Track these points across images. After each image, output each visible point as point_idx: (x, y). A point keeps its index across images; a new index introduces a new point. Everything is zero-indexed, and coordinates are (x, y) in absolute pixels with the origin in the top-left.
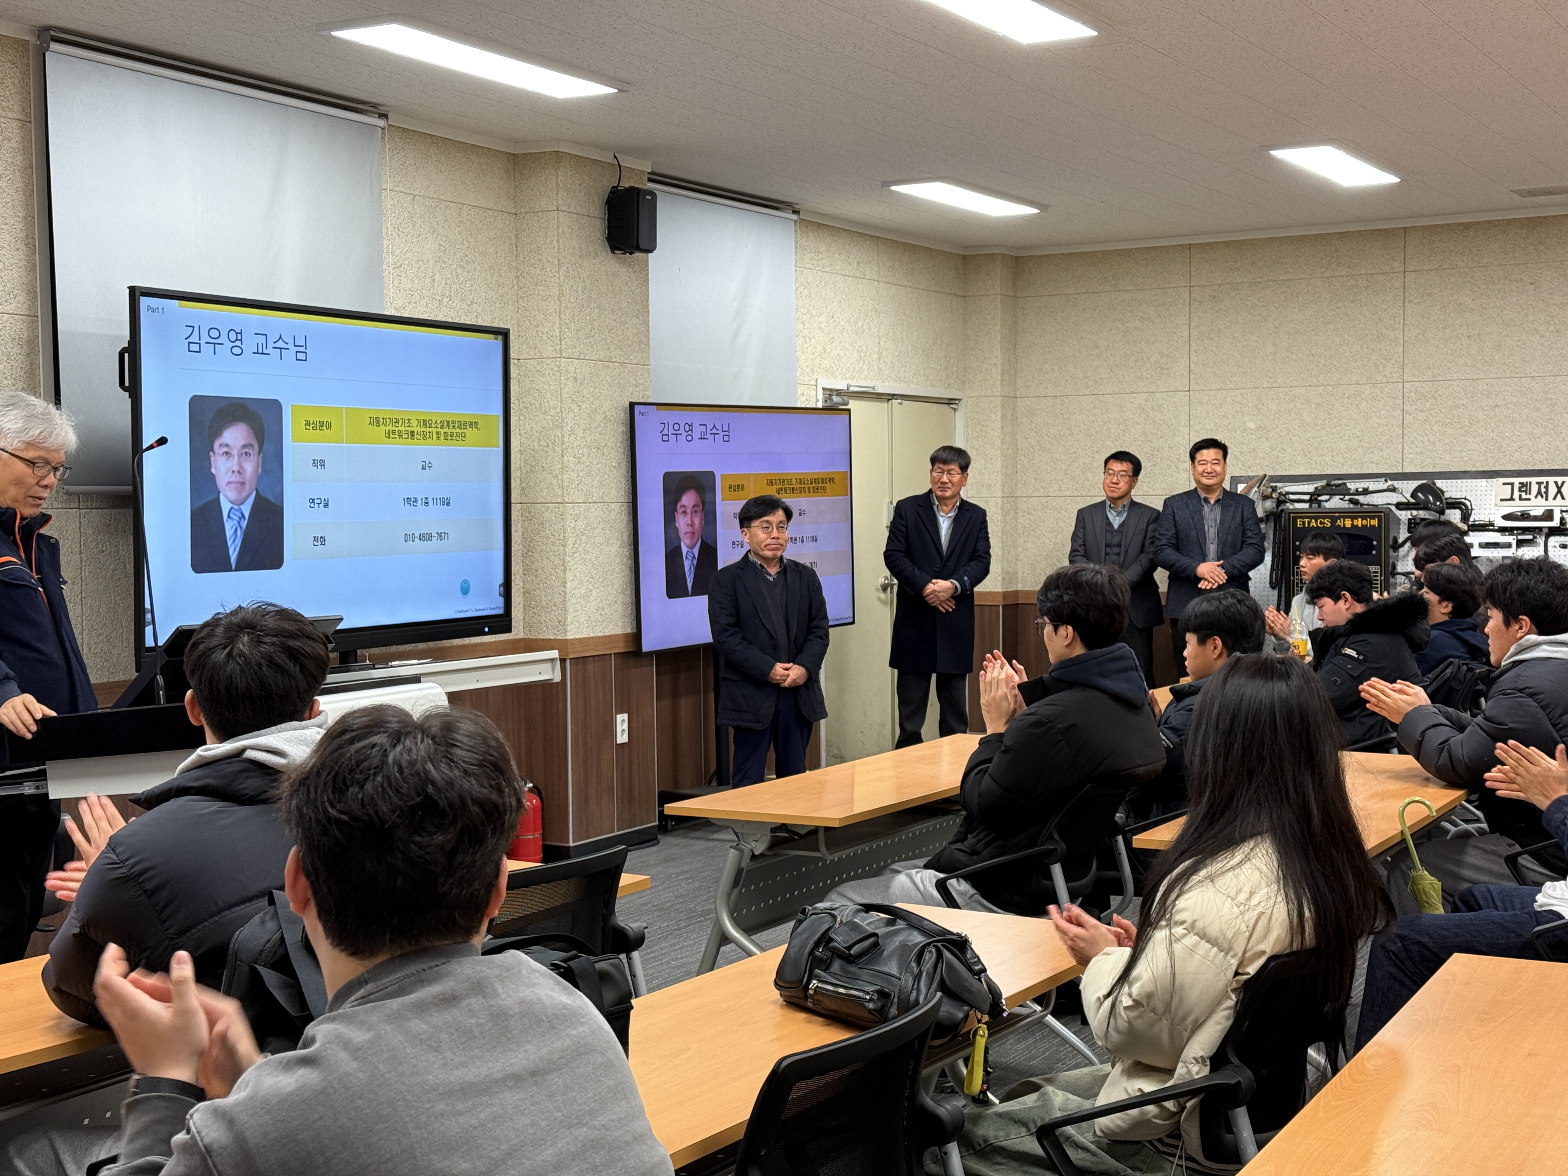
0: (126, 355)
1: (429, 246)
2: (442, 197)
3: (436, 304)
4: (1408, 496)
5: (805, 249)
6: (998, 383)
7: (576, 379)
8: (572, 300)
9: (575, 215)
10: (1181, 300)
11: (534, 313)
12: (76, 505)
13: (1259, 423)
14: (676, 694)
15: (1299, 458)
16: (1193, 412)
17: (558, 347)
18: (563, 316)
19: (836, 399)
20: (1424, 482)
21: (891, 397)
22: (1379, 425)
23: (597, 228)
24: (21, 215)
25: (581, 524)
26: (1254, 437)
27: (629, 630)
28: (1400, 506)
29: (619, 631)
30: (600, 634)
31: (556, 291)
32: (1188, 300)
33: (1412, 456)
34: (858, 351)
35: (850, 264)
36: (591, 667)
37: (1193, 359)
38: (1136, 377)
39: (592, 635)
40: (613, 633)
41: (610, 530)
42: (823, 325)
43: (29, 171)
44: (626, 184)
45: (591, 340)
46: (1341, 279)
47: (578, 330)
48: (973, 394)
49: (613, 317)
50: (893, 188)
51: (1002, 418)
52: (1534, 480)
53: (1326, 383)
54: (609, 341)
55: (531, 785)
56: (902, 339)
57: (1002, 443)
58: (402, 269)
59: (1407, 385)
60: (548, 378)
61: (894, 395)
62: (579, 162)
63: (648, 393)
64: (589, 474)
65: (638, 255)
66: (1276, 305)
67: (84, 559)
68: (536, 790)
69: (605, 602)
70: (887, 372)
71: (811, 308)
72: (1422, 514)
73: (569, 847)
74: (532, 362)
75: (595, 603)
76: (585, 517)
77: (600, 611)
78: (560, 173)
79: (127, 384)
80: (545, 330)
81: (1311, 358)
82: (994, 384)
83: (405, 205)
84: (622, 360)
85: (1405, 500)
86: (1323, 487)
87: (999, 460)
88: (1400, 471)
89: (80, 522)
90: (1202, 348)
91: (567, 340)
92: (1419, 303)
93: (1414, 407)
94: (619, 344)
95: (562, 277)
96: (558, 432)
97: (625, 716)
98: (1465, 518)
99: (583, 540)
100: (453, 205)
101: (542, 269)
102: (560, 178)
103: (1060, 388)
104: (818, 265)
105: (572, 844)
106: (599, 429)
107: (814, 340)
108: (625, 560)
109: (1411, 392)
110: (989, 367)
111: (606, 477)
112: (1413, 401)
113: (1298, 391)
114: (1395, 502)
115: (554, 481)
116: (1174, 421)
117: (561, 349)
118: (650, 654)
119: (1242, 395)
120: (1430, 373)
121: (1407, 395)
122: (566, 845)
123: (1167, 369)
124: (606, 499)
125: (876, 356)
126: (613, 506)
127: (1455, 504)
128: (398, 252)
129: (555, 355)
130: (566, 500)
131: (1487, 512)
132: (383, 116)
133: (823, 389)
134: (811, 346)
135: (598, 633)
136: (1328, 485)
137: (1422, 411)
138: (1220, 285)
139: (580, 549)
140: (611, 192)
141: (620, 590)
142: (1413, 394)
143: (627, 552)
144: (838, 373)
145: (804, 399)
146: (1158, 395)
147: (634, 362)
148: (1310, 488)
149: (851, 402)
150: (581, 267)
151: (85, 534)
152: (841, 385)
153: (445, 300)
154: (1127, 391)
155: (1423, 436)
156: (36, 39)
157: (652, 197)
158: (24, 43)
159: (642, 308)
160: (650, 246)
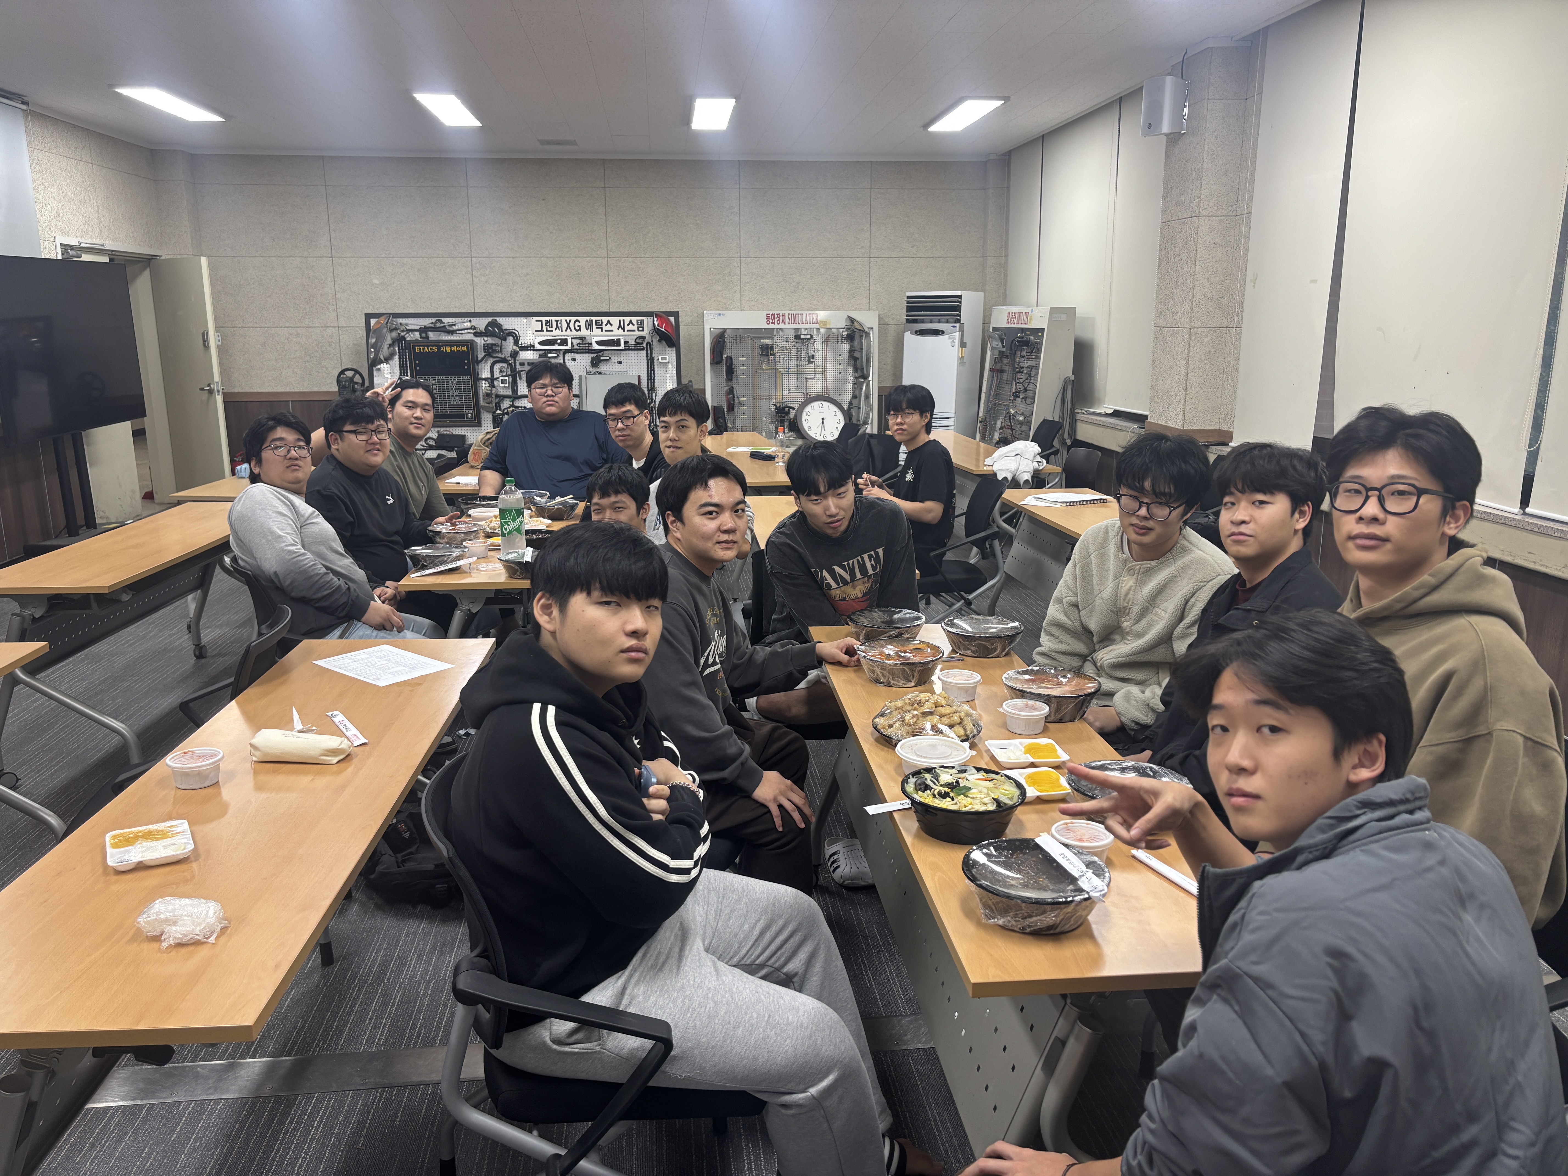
4: (483, 328)
5: (35, 134)
10: (320, 195)
15: (409, 304)
16: (335, 271)
19: (71, 252)
20: (491, 319)
28: (476, 334)
32: (325, 194)
33: (480, 303)
35: (70, 148)
38: (293, 246)
46: (428, 188)
48: (172, 254)
50: (114, 89)
52: (554, 319)
53: (423, 256)
56: (114, 209)
59: (474, 259)
66: (386, 202)
72: (491, 340)
81: (412, 239)
82: (189, 246)
85: (479, 331)
88: (478, 312)
90: (338, 228)
92: (477, 207)
98: (516, 342)
103: (238, 251)
104: (45, 147)
109: (476, 263)
110: (181, 233)
113: (405, 260)
116: (322, 277)
119: (368, 260)
120: (487, 252)
125: (97, 221)
127: (511, 333)
131: (528, 338)
134: (47, 210)
138: (346, 186)
144: (70, 233)
146: (309, 259)
148: (420, 323)
149: (83, 255)
152: (74, 242)
154: (287, 255)
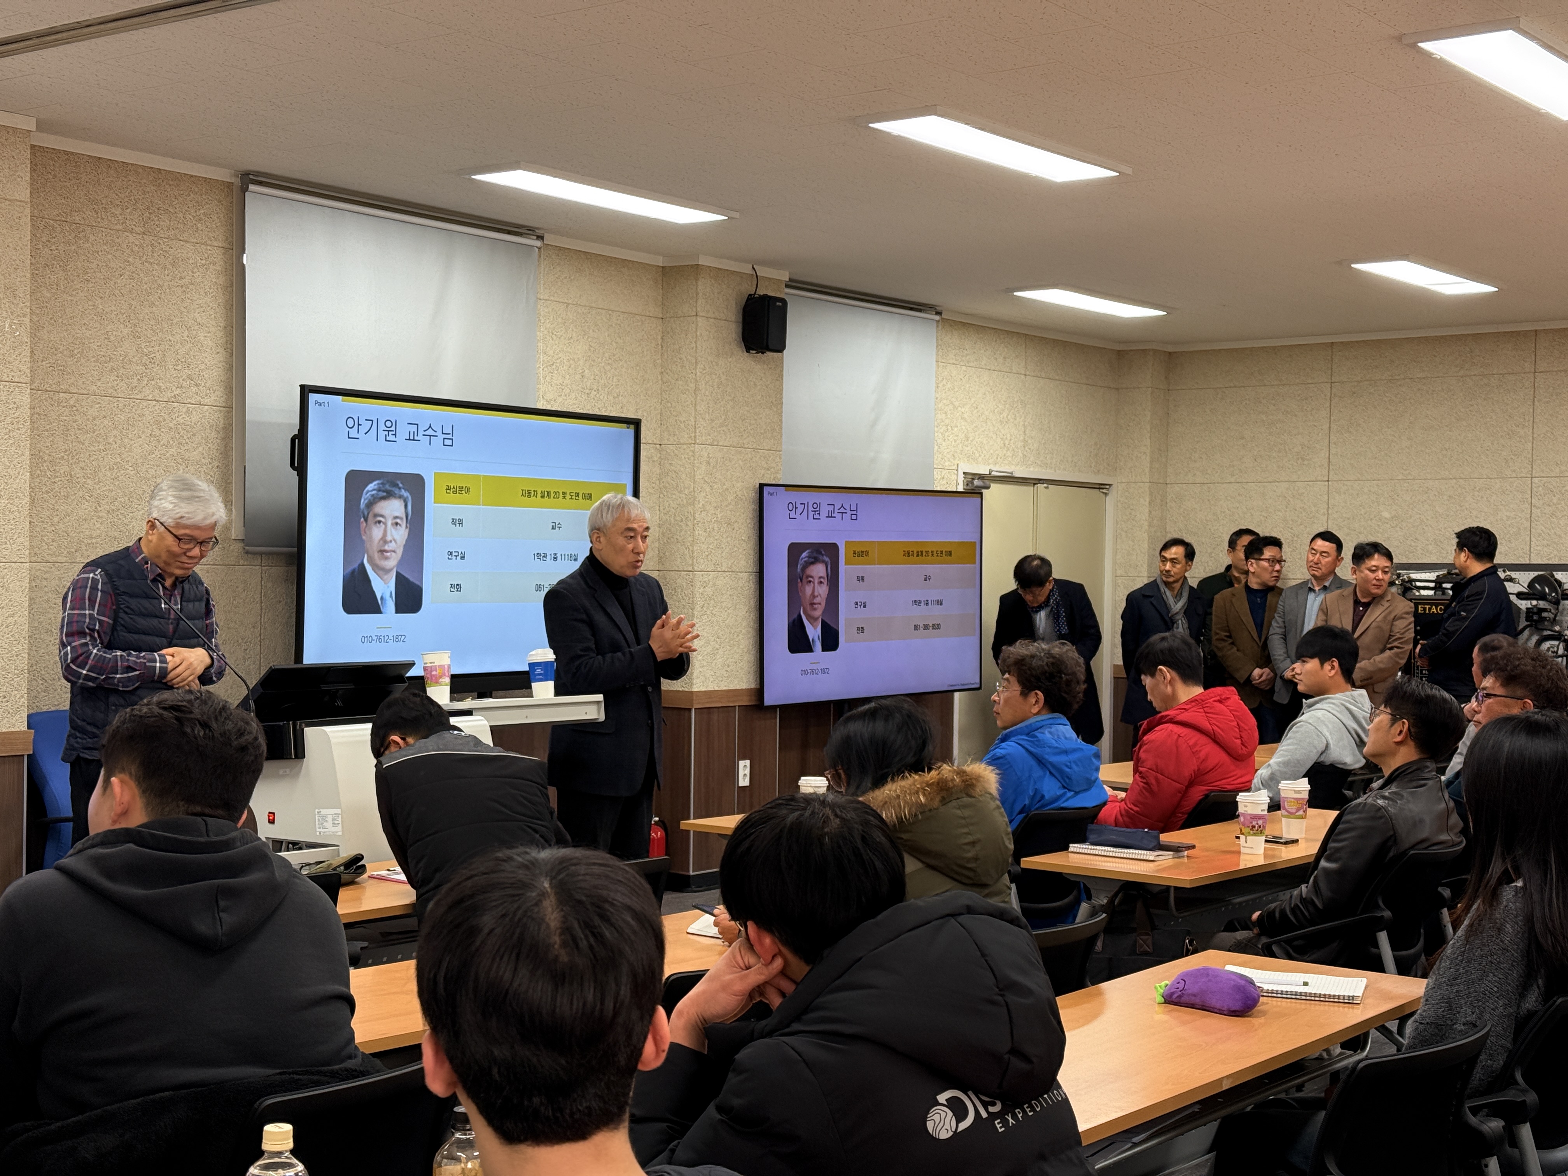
0: (297, 440)
1: (580, 347)
2: (594, 305)
3: (584, 397)
4: (1526, 586)
5: (950, 346)
6: (1147, 470)
7: (708, 463)
8: (707, 393)
9: (712, 320)
10: (1322, 395)
11: (674, 404)
12: (259, 563)
13: (1394, 513)
14: (805, 746)
15: (1430, 548)
16: (1331, 501)
17: (693, 435)
18: (698, 408)
19: (977, 482)
20: (1540, 573)
21: (1035, 482)
22: (1508, 518)
23: (732, 329)
24: (222, 325)
25: (709, 590)
26: (1388, 526)
27: (753, 686)
28: (1520, 595)
29: (744, 686)
30: (725, 688)
31: (692, 386)
32: (1329, 394)
33: (1539, 548)
34: (1002, 439)
35: (996, 359)
36: (715, 717)
37: (1333, 451)
38: (1279, 467)
39: (717, 689)
40: (738, 687)
41: (738, 596)
42: (965, 416)
43: (229, 289)
44: (761, 292)
45: (724, 428)
46: (1474, 378)
47: (712, 421)
48: (1124, 480)
49: (747, 409)
50: (1015, 294)
51: (1150, 503)
53: (1458, 477)
54: (742, 430)
55: (657, 819)
56: (1049, 427)
57: (1150, 526)
58: (554, 367)
59: (1535, 480)
60: (684, 461)
61: (1041, 480)
62: (718, 273)
63: (779, 476)
64: (718, 547)
65: (770, 354)
66: (1412, 401)
67: (264, 607)
68: (662, 824)
69: (731, 660)
70: (1032, 459)
71: (954, 400)
72: (1542, 604)
73: (689, 876)
74: (671, 447)
75: (720, 660)
76: (714, 585)
77: (726, 668)
78: (700, 283)
79: (296, 465)
80: (682, 419)
81: (1444, 452)
82: (1144, 471)
83: (559, 313)
84: (754, 446)
85: (1525, 590)
86: (1444, 575)
87: (1146, 542)
88: (1528, 562)
89: (262, 578)
90: (1341, 440)
91: (702, 428)
92: (1547, 402)
93: (1541, 502)
94: (752, 432)
95: (698, 374)
96: (690, 509)
97: (748, 762)
99: (711, 605)
100: (604, 312)
101: (682, 367)
102: (700, 287)
103: (1207, 476)
104: (962, 361)
105: (691, 873)
106: (731, 507)
107: (956, 429)
108: (752, 624)
109: (1539, 487)
110: (1139, 455)
111: (736, 549)
112: (1541, 495)
113: (1431, 483)
114: (1516, 592)
115: (686, 552)
116: (1313, 509)
117: (695, 437)
118: (773, 708)
119: (1377, 485)
120: (1558, 470)
121: (1535, 489)
122: (687, 874)
123: (1308, 460)
124: (734, 568)
125: (1021, 444)
126: (741, 575)
128: (551, 352)
129: (690, 441)
130: (696, 568)
132: (540, 238)
133: (964, 473)
134: (952, 433)
135: (723, 686)
136: (1449, 573)
137: (1549, 505)
138: (1359, 382)
139: (708, 612)
140: (748, 299)
141: (745, 650)
142: (1540, 489)
143: (753, 616)
144: (980, 459)
145: (944, 482)
146: (1298, 484)
147: (766, 448)
148: (1432, 576)
149: (993, 485)
150: (717, 364)
151: (266, 587)
152: (983, 470)
153: (594, 393)
154: (1270, 480)
155: (1550, 529)
156: (237, 181)
157: (784, 302)
158: (230, 185)
159: (776, 401)
160: (780, 347)
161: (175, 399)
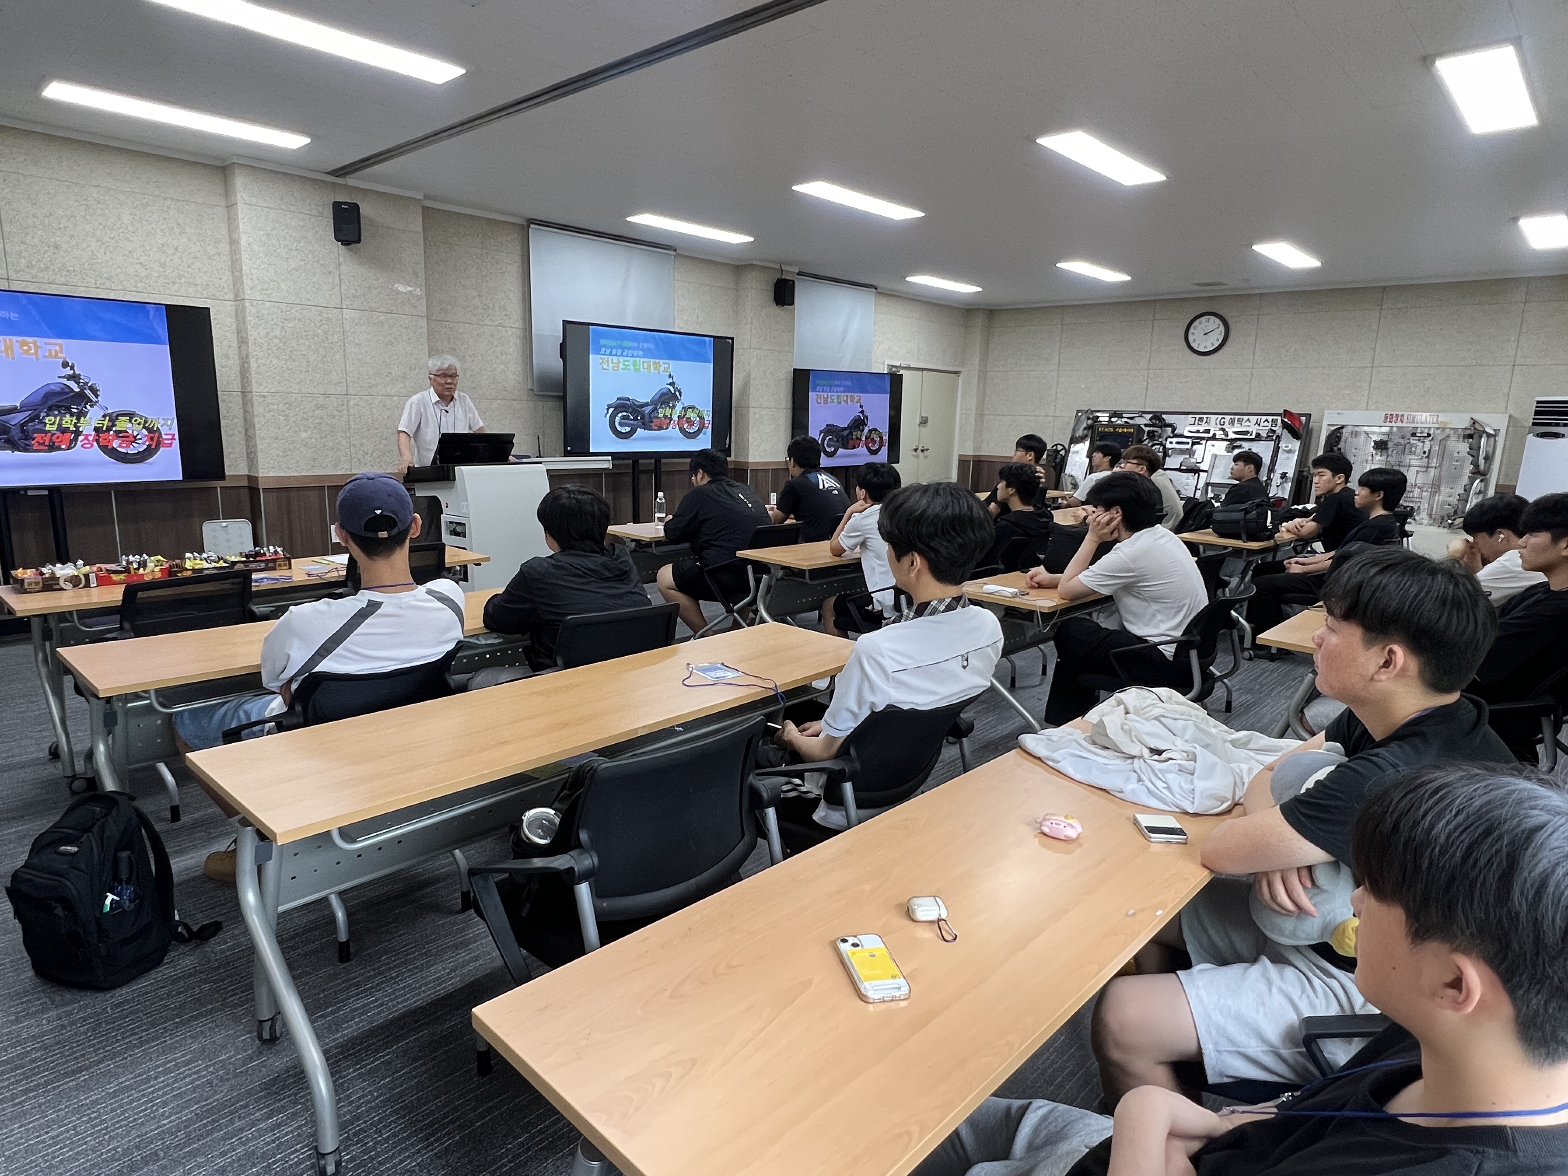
1: (696, 303)
2: (703, 282)
4: (1148, 421)
5: (882, 305)
7: (757, 358)
8: (757, 325)
9: (759, 290)
10: (1058, 330)
11: (742, 330)
12: (543, 400)
13: (1086, 386)
16: (1059, 380)
18: (753, 331)
20: (1155, 414)
21: (923, 370)
22: (1137, 388)
23: (770, 295)
25: (757, 416)
26: (1083, 392)
28: (1146, 425)
29: (774, 460)
31: (750, 321)
32: (1061, 330)
34: (908, 349)
35: (905, 311)
36: (759, 473)
37: (1061, 357)
39: (760, 461)
40: (771, 460)
41: (771, 419)
42: (889, 338)
43: (523, 274)
44: (784, 276)
45: (766, 341)
47: (759, 338)
48: (967, 370)
49: (777, 332)
50: (905, 278)
52: (1205, 416)
54: (774, 342)
57: (978, 391)
60: (746, 357)
61: (926, 369)
62: (763, 268)
64: (762, 397)
65: (788, 307)
69: (768, 448)
70: (922, 359)
71: (883, 330)
72: (1155, 429)
75: (762, 448)
76: (760, 415)
77: (765, 451)
78: (755, 273)
80: (745, 337)
82: (976, 365)
83: (685, 286)
84: (781, 350)
86: (1112, 415)
87: (975, 398)
90: (1065, 352)
91: (754, 341)
92: (1159, 334)
93: (1152, 381)
94: (780, 343)
95: (752, 315)
99: (758, 424)
100: (708, 286)
101: (746, 312)
102: (755, 275)
103: (1005, 368)
104: (888, 312)
107: (883, 344)
110: (974, 358)
111: (770, 398)
112: (1152, 378)
114: (1143, 423)
116: (1051, 384)
117: (751, 345)
119: (1080, 373)
121: (1149, 375)
123: (1050, 361)
124: (770, 407)
127: (1170, 425)
128: (682, 305)
129: (748, 347)
130: (750, 406)
132: (675, 250)
133: (888, 365)
134: (882, 346)
135: (764, 460)
136: (1114, 415)
137: (1156, 383)
138: (1074, 324)
139: (757, 428)
140: (778, 281)
141: (775, 444)
142: (1152, 375)
144: (897, 358)
145: (877, 369)
146: (1045, 372)
148: (1106, 415)
150: (762, 311)
151: (546, 412)
152: (899, 364)
156: (525, 224)
157: (793, 282)
158: (522, 226)
159: (791, 329)
160: (792, 303)
161: (500, 325)
